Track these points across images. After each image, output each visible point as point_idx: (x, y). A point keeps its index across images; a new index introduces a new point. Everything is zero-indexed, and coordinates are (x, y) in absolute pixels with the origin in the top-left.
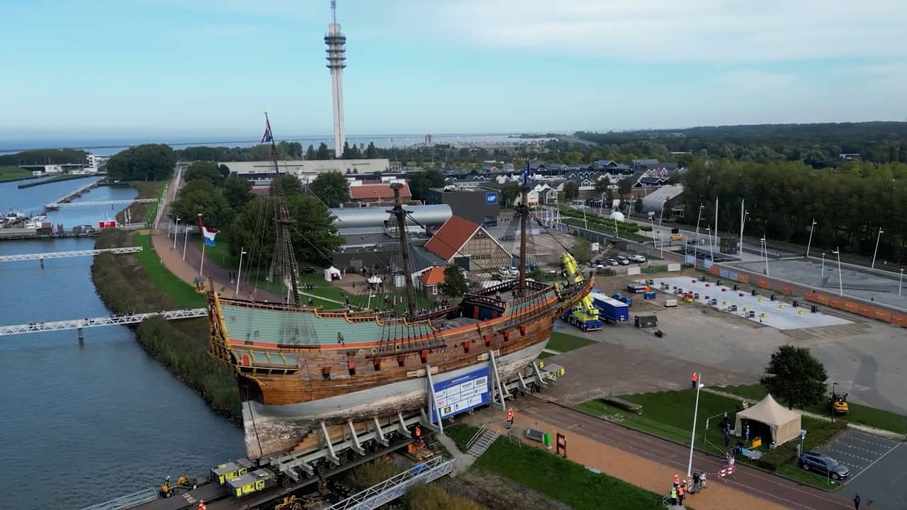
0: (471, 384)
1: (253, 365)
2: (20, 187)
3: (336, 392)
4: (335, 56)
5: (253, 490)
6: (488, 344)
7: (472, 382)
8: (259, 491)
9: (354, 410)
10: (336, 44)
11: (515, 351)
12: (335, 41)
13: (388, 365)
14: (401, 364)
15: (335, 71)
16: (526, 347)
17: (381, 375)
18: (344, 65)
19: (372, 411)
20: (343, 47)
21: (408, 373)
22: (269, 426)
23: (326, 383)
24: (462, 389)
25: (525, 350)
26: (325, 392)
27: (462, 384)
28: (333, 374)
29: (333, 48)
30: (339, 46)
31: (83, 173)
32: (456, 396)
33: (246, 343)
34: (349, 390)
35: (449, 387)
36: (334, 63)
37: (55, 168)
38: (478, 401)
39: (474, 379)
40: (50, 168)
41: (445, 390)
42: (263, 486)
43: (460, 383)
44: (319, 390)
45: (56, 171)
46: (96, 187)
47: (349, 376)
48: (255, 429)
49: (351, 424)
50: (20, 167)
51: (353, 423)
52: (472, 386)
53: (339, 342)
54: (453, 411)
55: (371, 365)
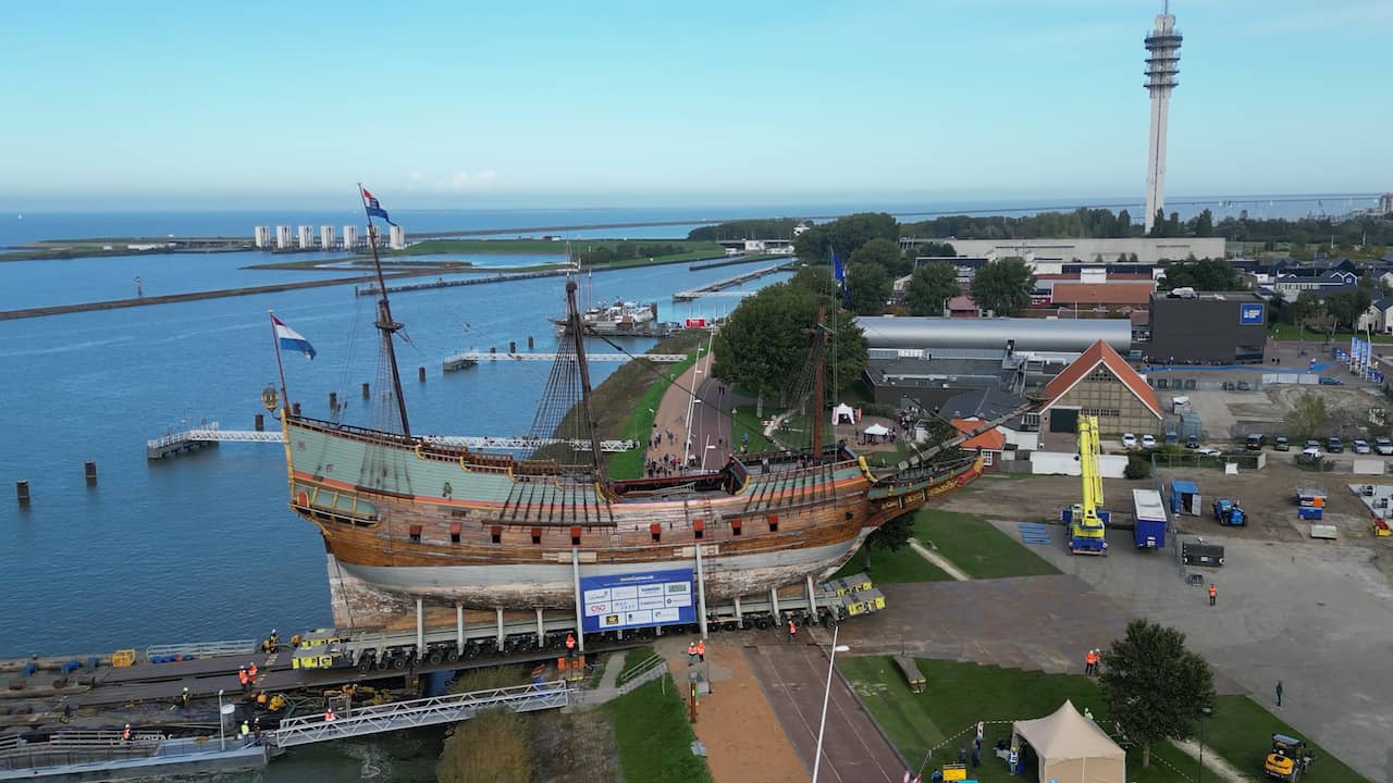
0: (658, 589)
1: (311, 506)
2: (692, 269)
3: (430, 562)
4: (1159, 68)
5: (315, 665)
6: (699, 535)
7: (661, 585)
8: (322, 669)
9: (459, 590)
10: (1163, 48)
11: (754, 553)
12: (1163, 45)
13: (513, 538)
14: (536, 540)
15: (1157, 93)
16: (777, 550)
17: (500, 550)
18: (1175, 82)
19: (489, 598)
20: (1175, 53)
21: (544, 554)
22: (362, 590)
23: (413, 547)
24: (642, 594)
25: (777, 553)
26: (412, 559)
27: (641, 587)
28: (426, 537)
29: (1158, 55)
30: (1169, 52)
31: (783, 252)
32: (629, 602)
33: (315, 477)
34: (448, 562)
35: (615, 586)
36: (1157, 81)
37: (757, 245)
38: (672, 616)
39: (664, 582)
40: (751, 245)
41: (608, 590)
42: (330, 663)
43: (638, 584)
44: (402, 554)
45: (757, 249)
46: (775, 272)
47: (449, 543)
48: (342, 590)
49: (460, 610)
50: (717, 242)
51: (464, 608)
52: (660, 592)
53: (444, 495)
54: (622, 622)
55: (488, 533)
